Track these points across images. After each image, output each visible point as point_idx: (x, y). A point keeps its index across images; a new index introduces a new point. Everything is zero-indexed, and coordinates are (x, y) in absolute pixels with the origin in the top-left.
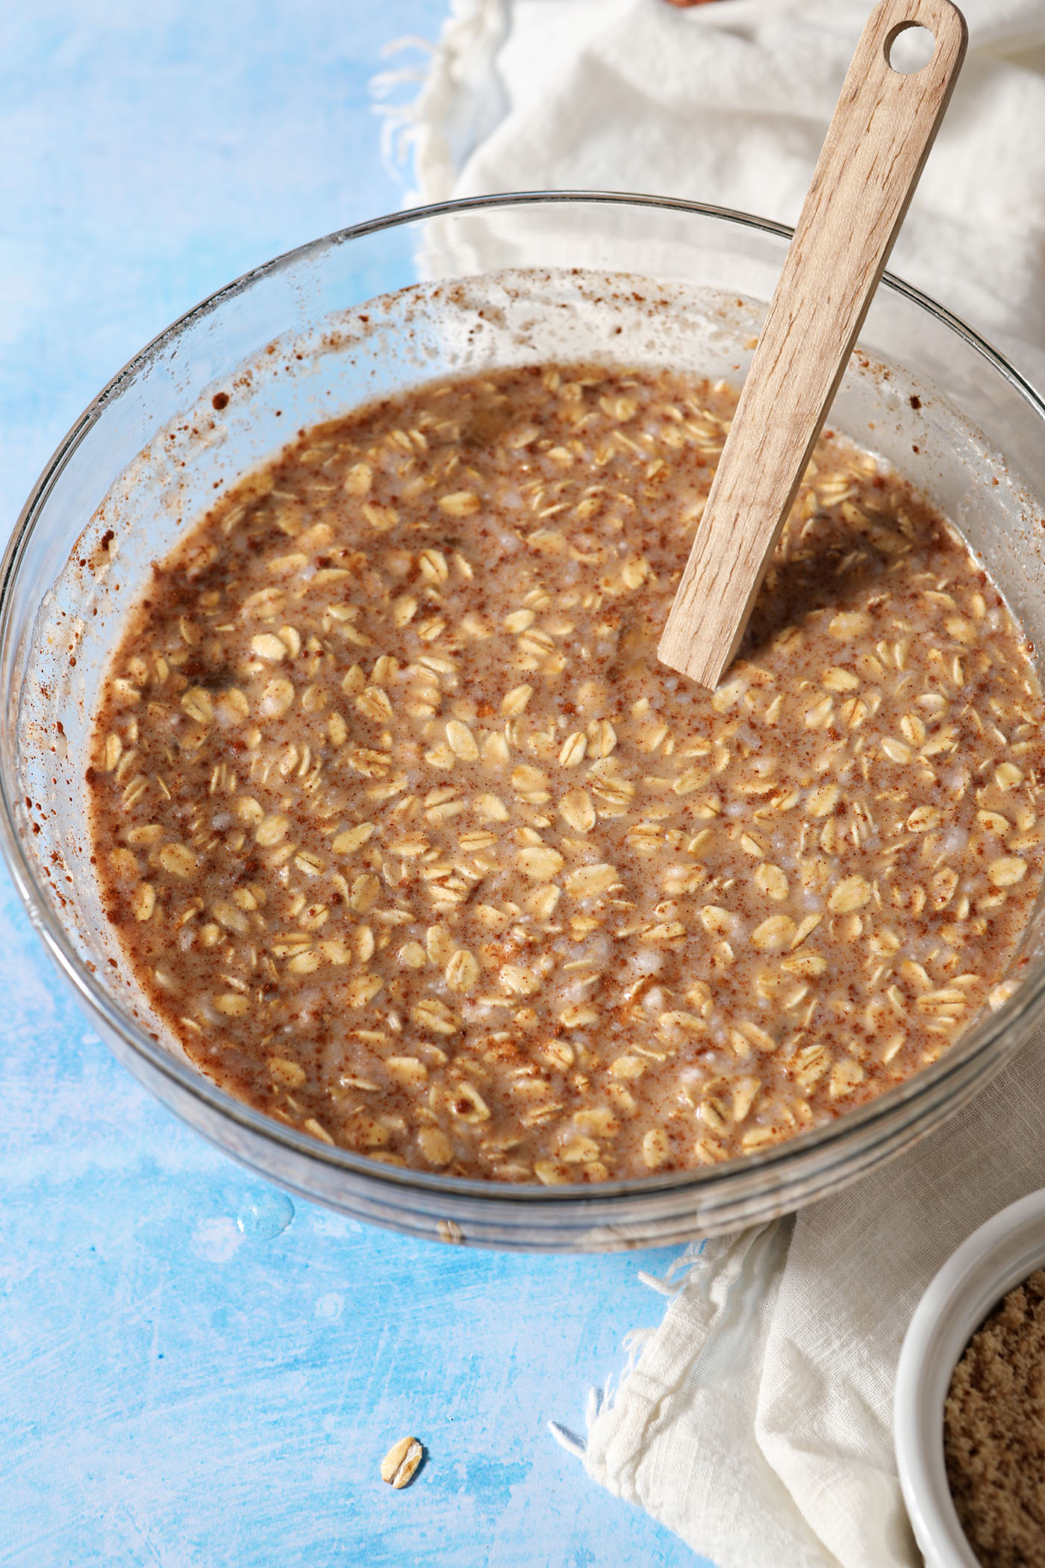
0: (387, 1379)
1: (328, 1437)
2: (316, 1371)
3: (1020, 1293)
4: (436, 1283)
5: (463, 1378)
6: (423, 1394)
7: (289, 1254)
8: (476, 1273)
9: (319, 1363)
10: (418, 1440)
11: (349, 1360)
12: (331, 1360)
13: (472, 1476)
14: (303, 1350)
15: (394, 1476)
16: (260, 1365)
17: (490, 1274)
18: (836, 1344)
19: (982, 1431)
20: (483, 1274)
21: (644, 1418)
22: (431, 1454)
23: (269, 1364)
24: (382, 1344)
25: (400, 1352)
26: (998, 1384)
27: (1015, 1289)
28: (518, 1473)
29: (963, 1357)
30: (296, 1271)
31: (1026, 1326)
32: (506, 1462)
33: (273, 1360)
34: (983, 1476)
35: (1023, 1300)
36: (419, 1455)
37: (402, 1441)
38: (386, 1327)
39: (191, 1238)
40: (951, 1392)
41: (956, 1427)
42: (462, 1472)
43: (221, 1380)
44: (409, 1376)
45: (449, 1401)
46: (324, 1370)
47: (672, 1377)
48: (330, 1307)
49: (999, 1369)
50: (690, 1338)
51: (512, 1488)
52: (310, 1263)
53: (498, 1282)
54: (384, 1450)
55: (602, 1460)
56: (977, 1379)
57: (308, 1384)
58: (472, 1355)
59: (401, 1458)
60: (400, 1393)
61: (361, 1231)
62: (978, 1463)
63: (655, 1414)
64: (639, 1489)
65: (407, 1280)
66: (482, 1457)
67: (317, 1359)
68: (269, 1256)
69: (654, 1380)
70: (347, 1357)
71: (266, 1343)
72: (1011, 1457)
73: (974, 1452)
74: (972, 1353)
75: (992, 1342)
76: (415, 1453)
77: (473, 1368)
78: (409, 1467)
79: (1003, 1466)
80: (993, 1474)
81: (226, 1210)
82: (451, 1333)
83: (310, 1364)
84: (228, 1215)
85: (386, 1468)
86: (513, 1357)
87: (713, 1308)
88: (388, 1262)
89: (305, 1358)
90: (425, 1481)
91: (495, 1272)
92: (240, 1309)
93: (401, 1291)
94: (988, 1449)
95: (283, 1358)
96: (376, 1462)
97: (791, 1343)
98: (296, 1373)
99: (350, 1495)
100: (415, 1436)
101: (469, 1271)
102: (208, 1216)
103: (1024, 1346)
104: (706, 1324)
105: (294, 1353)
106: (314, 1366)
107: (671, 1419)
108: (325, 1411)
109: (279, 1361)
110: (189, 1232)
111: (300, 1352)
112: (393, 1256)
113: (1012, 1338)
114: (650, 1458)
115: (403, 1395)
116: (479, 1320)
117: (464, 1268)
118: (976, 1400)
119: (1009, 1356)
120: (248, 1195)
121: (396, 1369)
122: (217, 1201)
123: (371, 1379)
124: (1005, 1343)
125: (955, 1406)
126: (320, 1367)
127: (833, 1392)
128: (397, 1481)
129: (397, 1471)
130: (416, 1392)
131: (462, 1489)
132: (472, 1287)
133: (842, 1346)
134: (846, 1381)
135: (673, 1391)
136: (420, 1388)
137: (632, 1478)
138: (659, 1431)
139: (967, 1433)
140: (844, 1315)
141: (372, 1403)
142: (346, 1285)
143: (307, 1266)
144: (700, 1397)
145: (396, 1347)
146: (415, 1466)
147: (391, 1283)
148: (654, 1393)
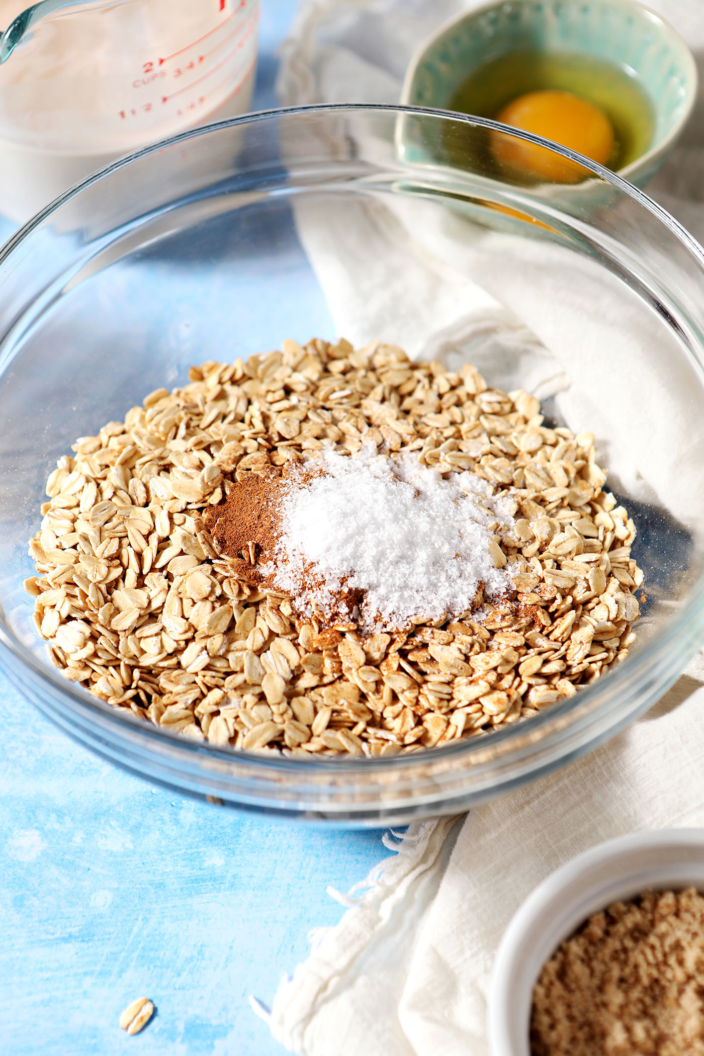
0: (135, 955)
1: (85, 993)
2: (84, 945)
3: (601, 916)
4: (182, 889)
5: (192, 959)
6: (161, 968)
7: (77, 860)
8: (213, 885)
9: (87, 939)
10: (151, 1001)
11: (109, 939)
12: (96, 938)
13: (187, 1030)
14: (77, 929)
15: (128, 1025)
16: (43, 937)
17: (223, 887)
18: (468, 954)
19: (560, 1011)
20: (217, 886)
21: (316, 989)
22: (160, 1011)
23: (49, 937)
24: (135, 930)
25: (148, 936)
26: (577, 980)
27: (597, 913)
28: (221, 1032)
29: (553, 957)
30: (80, 872)
31: (603, 941)
32: (214, 1022)
33: (53, 934)
34: (557, 1046)
35: (603, 923)
36: (151, 1012)
37: (140, 1000)
38: (140, 918)
39: (7, 842)
40: (540, 981)
41: (541, 1006)
42: (181, 1026)
43: (13, 945)
44: (152, 954)
45: (179, 975)
46: (90, 944)
47: (342, 963)
48: (102, 900)
49: (578, 969)
50: (358, 937)
51: (217, 1042)
52: (91, 867)
53: (227, 893)
54: (125, 1006)
55: (282, 1022)
56: (562, 974)
57: (77, 953)
58: (200, 943)
59: (136, 1012)
60: (143, 966)
61: (133, 848)
62: (553, 1036)
63: (324, 988)
64: (307, 1044)
65: (161, 886)
66: (197, 1017)
67: (86, 936)
68: (62, 860)
69: (328, 964)
70: (108, 936)
71: (50, 921)
72: (581, 1035)
73: (552, 1027)
74: (560, 956)
75: (576, 948)
76: (148, 1010)
77: (200, 953)
78: (142, 1019)
79: (573, 1040)
80: (565, 1044)
81: (36, 825)
82: (188, 926)
83: (80, 939)
84: (37, 828)
85: (124, 1019)
86: (231, 948)
87: (379, 919)
88: (149, 872)
89: (77, 935)
90: (152, 1031)
91: (227, 885)
92: (35, 895)
93: (155, 893)
94: (564, 1027)
95: (61, 933)
96: (118, 1014)
97: (434, 950)
98: (69, 945)
99: (94, 1036)
100: (149, 997)
101: (208, 883)
102: (22, 828)
103: (600, 955)
104: (372, 928)
105: (69, 930)
106: (83, 941)
107: (337, 993)
108: (86, 974)
109: (58, 935)
110: (6, 838)
111: (74, 930)
112: (154, 868)
113: (591, 949)
114: (317, 1021)
115: (146, 968)
116: (210, 919)
117: (204, 881)
118: (558, 989)
119: (587, 960)
120: (54, 816)
121: (143, 948)
122: (30, 818)
123: (123, 954)
124: (586, 951)
125: (541, 991)
126: (88, 942)
127: (462, 989)
128: (131, 1029)
129: (132, 1021)
130: (155, 967)
131: (179, 1040)
132: (208, 895)
133: (473, 956)
134: (473, 984)
135: (342, 973)
136: (159, 963)
137: (302, 1035)
138: (326, 1001)
139: (548, 1012)
140: (476, 932)
141: (121, 972)
142: (116, 885)
143: (89, 869)
144: (361, 981)
145: (145, 933)
146: (146, 1019)
147: (149, 886)
148: (326, 973)
